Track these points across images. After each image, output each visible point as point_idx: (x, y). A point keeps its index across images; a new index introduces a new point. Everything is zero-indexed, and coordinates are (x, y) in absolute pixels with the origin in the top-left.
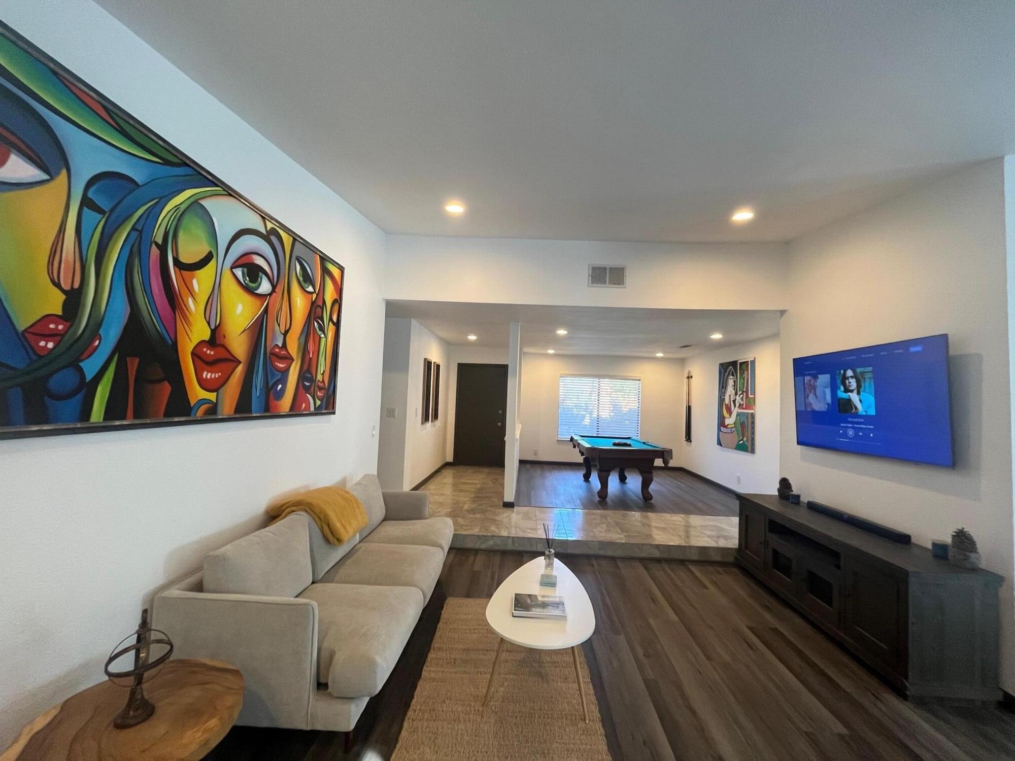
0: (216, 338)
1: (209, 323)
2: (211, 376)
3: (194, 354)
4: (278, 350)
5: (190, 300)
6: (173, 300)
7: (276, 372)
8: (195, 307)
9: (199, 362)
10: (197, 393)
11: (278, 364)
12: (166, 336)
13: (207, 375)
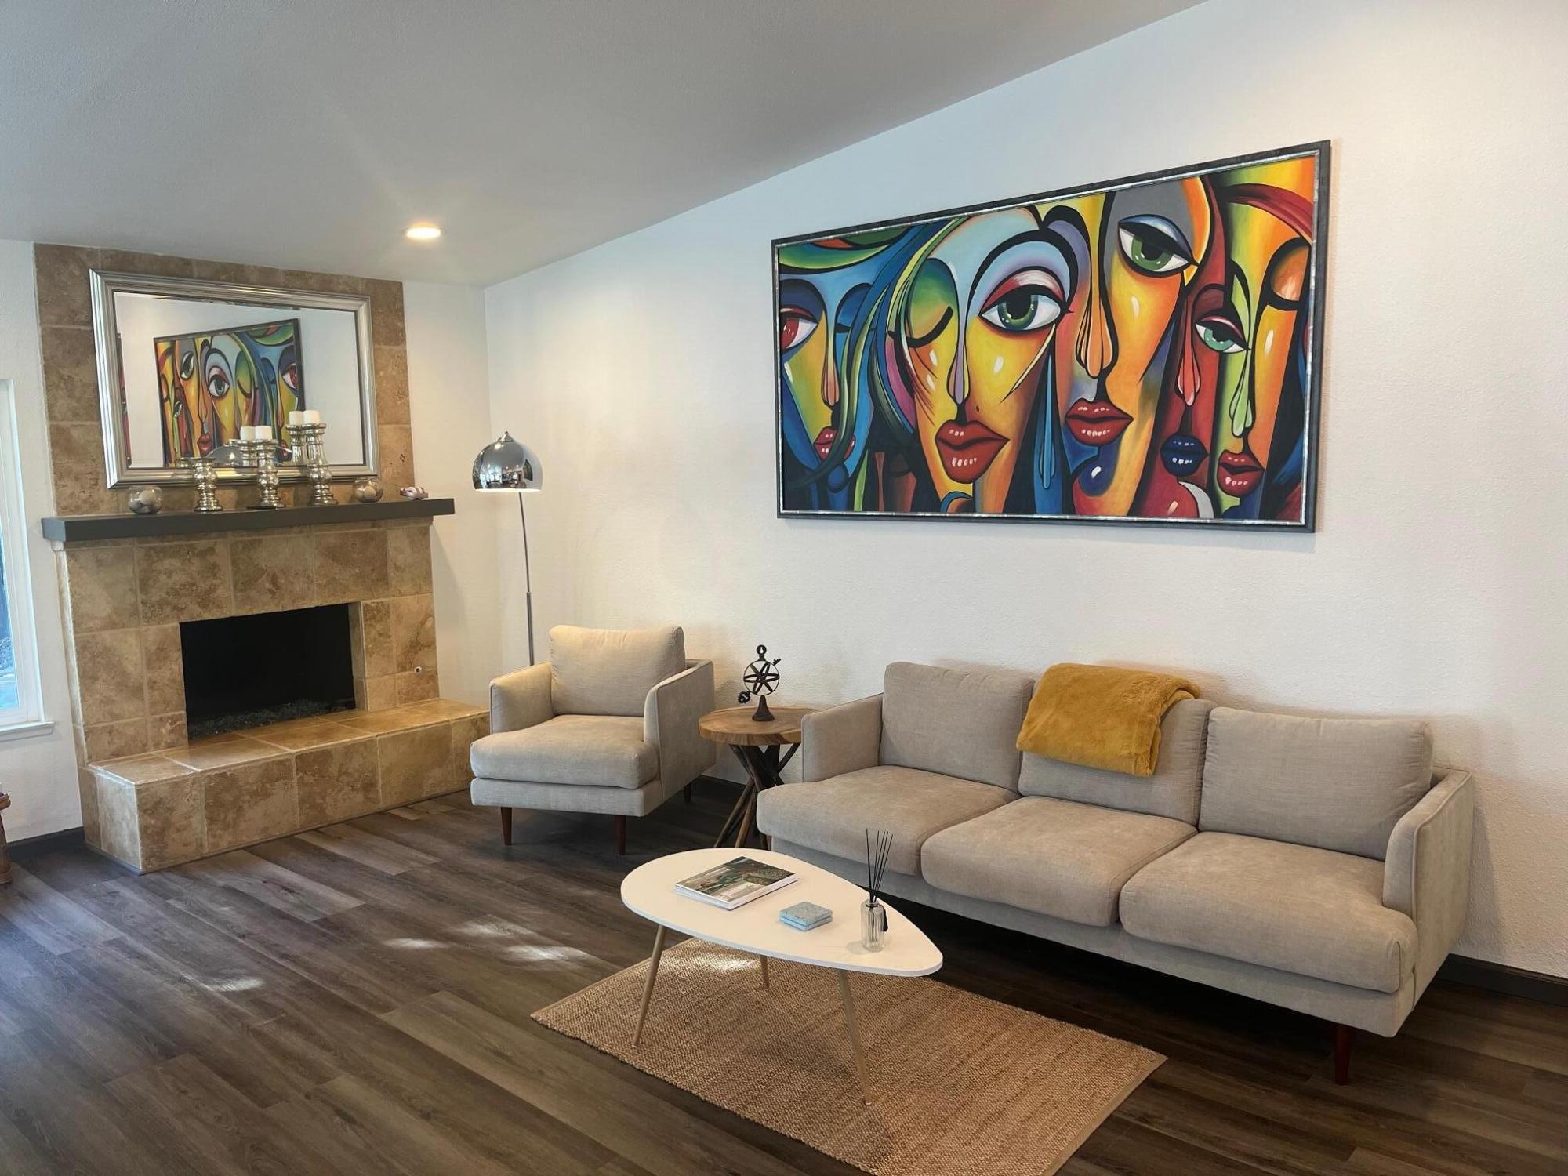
0: (966, 413)
1: (954, 398)
2: (963, 464)
3: (938, 439)
4: (1086, 409)
5: (929, 380)
6: (911, 384)
7: (1086, 447)
8: (935, 385)
9: (945, 448)
10: (946, 485)
11: (1089, 433)
12: (908, 426)
13: (957, 462)
